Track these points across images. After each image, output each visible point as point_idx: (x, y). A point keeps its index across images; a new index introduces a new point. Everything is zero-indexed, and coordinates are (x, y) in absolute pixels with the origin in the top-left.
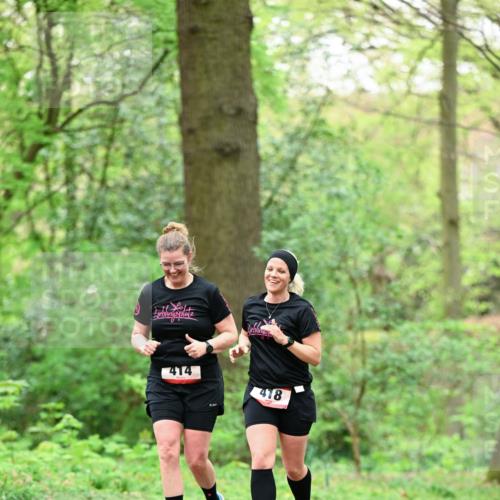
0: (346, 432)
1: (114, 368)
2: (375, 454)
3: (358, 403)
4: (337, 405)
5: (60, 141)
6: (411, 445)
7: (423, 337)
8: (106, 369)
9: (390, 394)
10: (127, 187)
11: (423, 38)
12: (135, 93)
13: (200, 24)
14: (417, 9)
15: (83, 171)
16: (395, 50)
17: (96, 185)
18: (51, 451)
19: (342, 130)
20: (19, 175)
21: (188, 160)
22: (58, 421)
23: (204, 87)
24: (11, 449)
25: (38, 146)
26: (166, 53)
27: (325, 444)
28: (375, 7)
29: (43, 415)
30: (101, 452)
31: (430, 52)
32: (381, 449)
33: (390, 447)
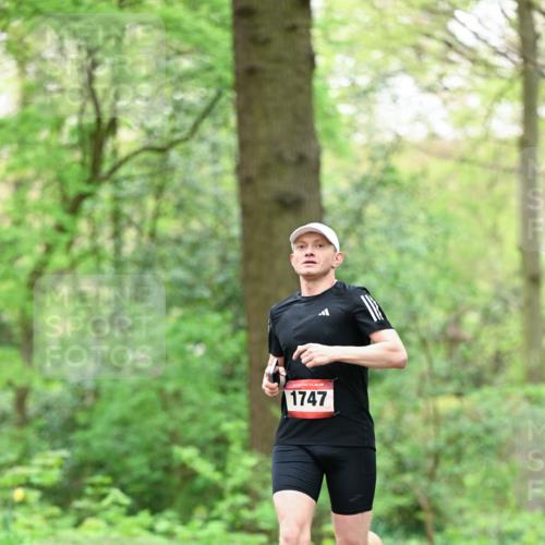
0: (418, 508)
1: (165, 438)
2: (450, 531)
3: (431, 476)
4: (408, 478)
5: (105, 192)
6: (490, 521)
7: (501, 404)
8: (156, 439)
9: (465, 465)
10: (178, 241)
11: (502, 78)
12: (186, 139)
13: (258, 63)
14: (494, 48)
15: (130, 223)
16: (470, 91)
17: (145, 239)
18: (97, 529)
19: (414, 178)
20: (60, 229)
21: (247, 212)
22: (103, 496)
23: (262, 132)
24: (54, 527)
25: (82, 197)
26: (219, 94)
27: (396, 520)
28: (450, 45)
29: (89, 491)
30: (151, 530)
31: (509, 93)
32: (456, 525)
33: (465, 524)
